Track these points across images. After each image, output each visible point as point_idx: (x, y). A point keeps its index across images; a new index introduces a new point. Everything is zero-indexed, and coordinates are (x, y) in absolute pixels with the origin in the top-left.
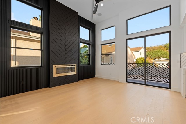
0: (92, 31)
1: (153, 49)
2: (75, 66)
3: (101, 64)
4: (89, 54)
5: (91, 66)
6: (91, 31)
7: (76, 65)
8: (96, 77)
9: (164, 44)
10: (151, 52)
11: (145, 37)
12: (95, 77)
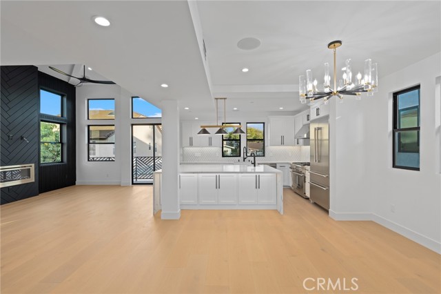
0: (68, 99)
2: (32, 167)
3: (89, 160)
4: (61, 142)
5: (65, 165)
6: (65, 99)
7: (33, 165)
8: (77, 184)
11: (154, 125)
12: (75, 184)
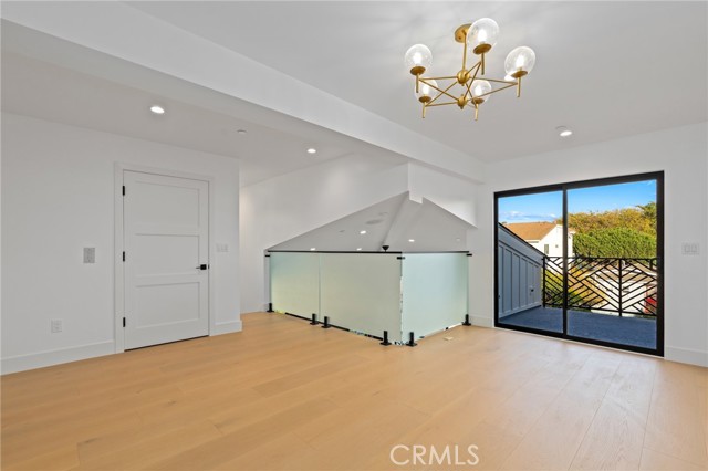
1: (601, 223)
9: (643, 205)
10: (591, 235)
